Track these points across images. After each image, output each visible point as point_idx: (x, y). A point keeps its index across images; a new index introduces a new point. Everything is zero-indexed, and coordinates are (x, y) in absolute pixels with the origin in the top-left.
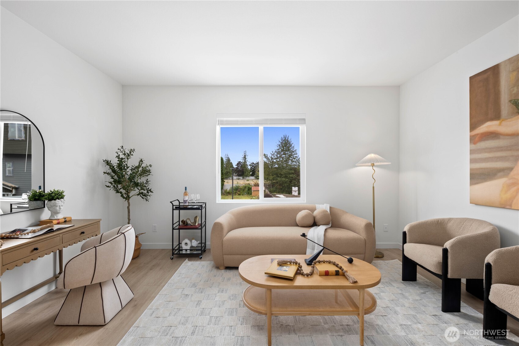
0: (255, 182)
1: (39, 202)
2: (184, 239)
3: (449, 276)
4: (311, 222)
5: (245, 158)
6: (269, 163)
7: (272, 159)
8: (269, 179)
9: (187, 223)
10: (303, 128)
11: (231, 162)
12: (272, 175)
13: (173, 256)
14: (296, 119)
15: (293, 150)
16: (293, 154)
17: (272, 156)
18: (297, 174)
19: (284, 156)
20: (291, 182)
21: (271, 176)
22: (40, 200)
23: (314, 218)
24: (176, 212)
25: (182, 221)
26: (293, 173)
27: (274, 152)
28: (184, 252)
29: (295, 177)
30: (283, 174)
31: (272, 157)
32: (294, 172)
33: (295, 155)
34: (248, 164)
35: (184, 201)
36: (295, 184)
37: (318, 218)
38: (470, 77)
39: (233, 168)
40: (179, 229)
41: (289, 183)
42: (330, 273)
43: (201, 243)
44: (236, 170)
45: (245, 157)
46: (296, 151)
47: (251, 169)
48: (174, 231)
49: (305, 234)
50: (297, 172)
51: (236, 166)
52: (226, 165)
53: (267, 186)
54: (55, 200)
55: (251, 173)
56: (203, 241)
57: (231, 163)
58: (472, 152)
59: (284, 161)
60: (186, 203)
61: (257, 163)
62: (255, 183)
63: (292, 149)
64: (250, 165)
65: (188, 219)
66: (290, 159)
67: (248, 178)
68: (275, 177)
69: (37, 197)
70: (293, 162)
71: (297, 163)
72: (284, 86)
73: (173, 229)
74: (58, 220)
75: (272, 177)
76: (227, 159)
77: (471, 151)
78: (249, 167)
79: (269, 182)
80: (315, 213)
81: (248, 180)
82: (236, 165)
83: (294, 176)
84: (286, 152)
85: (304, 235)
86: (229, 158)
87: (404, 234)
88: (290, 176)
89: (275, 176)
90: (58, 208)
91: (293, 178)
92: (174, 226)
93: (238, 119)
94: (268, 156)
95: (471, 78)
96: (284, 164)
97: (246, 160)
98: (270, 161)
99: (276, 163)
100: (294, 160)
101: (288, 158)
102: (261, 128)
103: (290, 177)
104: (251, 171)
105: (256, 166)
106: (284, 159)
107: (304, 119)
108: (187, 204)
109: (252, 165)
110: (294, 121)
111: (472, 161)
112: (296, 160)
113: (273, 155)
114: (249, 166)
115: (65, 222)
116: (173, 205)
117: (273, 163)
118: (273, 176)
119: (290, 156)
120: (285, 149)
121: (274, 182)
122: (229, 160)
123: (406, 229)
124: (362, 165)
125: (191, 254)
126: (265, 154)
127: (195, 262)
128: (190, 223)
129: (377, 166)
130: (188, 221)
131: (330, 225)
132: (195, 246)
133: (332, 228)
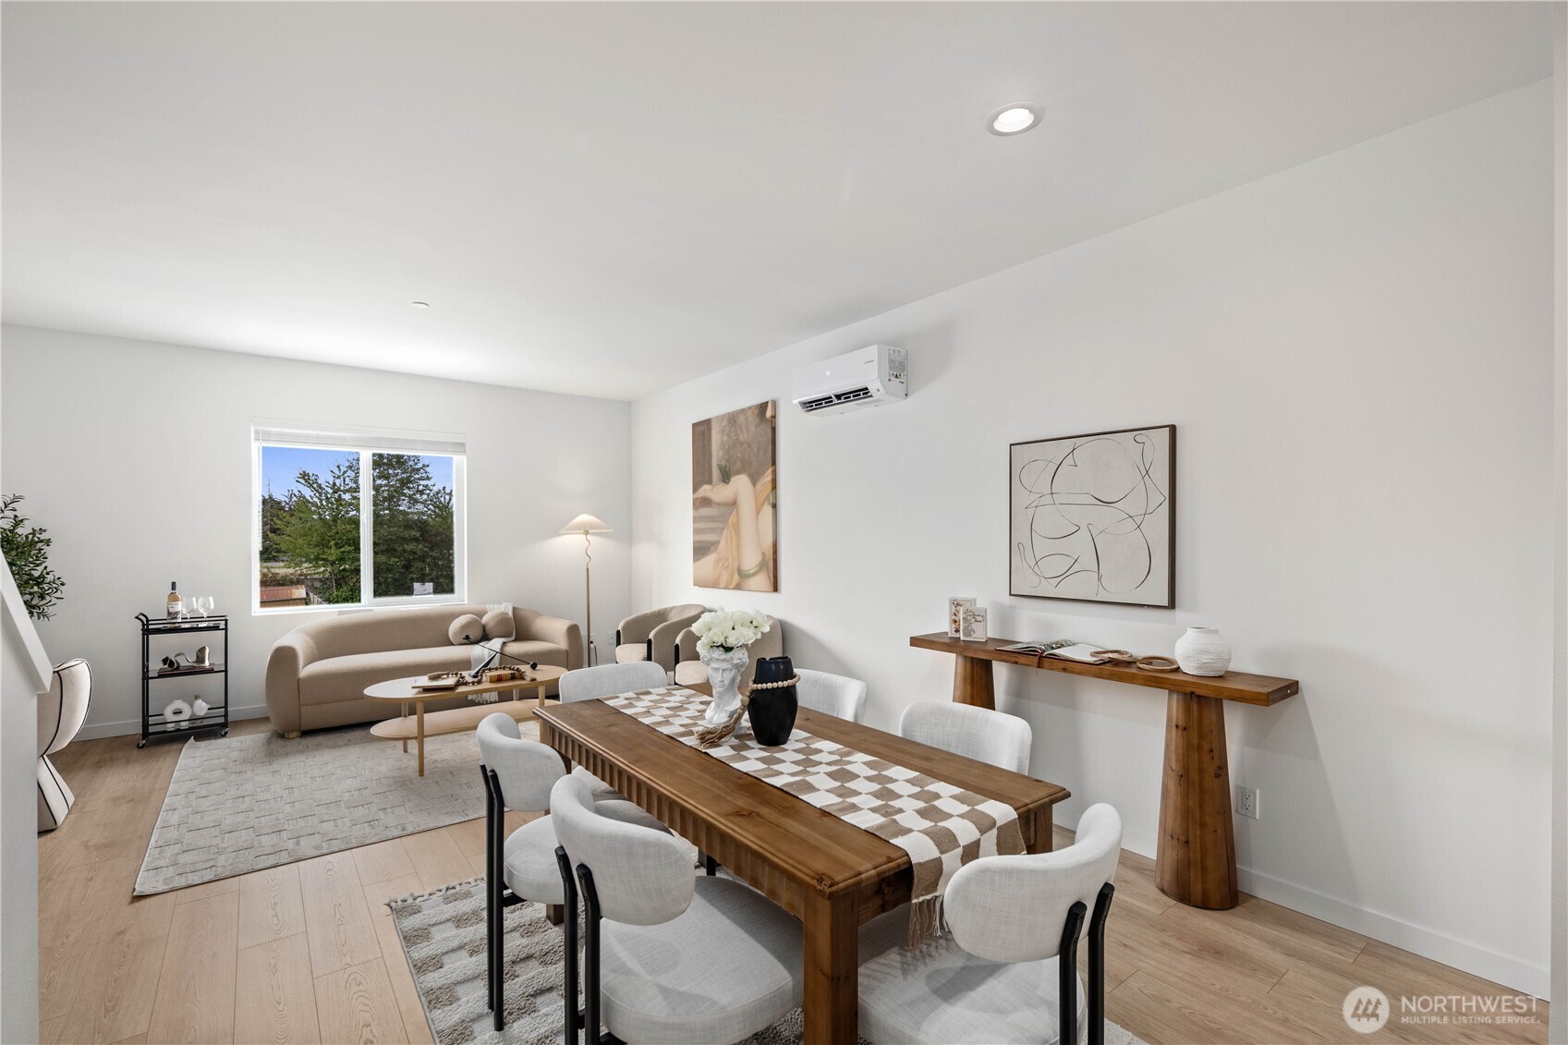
2: (170, 703)
6: (324, 503)
7: (335, 492)
8: (323, 559)
9: (178, 663)
10: (460, 461)
12: (336, 544)
13: (145, 738)
14: (445, 443)
15: (417, 467)
16: (417, 476)
17: (338, 482)
18: (430, 542)
19: (384, 482)
20: (407, 567)
21: (333, 547)
23: (484, 627)
25: (163, 661)
26: (416, 540)
27: (343, 469)
28: (174, 727)
29: (422, 550)
30: (381, 541)
31: (334, 484)
32: (418, 535)
33: (422, 482)
35: (169, 613)
36: (423, 575)
37: (490, 625)
38: (693, 425)
40: (158, 676)
41: (403, 571)
42: (504, 678)
46: (427, 469)
50: (430, 536)
53: (317, 584)
58: (696, 520)
59: (384, 498)
60: (176, 618)
63: (412, 463)
65: (180, 655)
66: (404, 495)
68: (349, 552)
70: (416, 501)
71: (430, 506)
73: (144, 678)
75: (338, 552)
77: (694, 518)
79: (322, 569)
80: (485, 620)
83: (420, 546)
84: (391, 471)
87: (618, 632)
88: (406, 547)
89: (347, 548)
91: (415, 553)
93: (311, 432)
94: (319, 481)
96: (384, 510)
98: (327, 498)
99: (351, 504)
100: (418, 496)
101: (396, 491)
102: (365, 455)
103: (404, 550)
106: (383, 491)
107: (463, 445)
108: (179, 620)
110: (442, 445)
111: (696, 531)
112: (425, 497)
113: (339, 477)
116: (144, 624)
117: (342, 505)
118: (343, 550)
119: (405, 483)
120: (385, 461)
121: (345, 570)
123: (620, 628)
124: (571, 531)
125: (190, 729)
126: (308, 475)
127: (213, 741)
128: (183, 663)
129: (593, 534)
130: (179, 659)
131: (513, 638)
132: (202, 714)
133: (514, 641)
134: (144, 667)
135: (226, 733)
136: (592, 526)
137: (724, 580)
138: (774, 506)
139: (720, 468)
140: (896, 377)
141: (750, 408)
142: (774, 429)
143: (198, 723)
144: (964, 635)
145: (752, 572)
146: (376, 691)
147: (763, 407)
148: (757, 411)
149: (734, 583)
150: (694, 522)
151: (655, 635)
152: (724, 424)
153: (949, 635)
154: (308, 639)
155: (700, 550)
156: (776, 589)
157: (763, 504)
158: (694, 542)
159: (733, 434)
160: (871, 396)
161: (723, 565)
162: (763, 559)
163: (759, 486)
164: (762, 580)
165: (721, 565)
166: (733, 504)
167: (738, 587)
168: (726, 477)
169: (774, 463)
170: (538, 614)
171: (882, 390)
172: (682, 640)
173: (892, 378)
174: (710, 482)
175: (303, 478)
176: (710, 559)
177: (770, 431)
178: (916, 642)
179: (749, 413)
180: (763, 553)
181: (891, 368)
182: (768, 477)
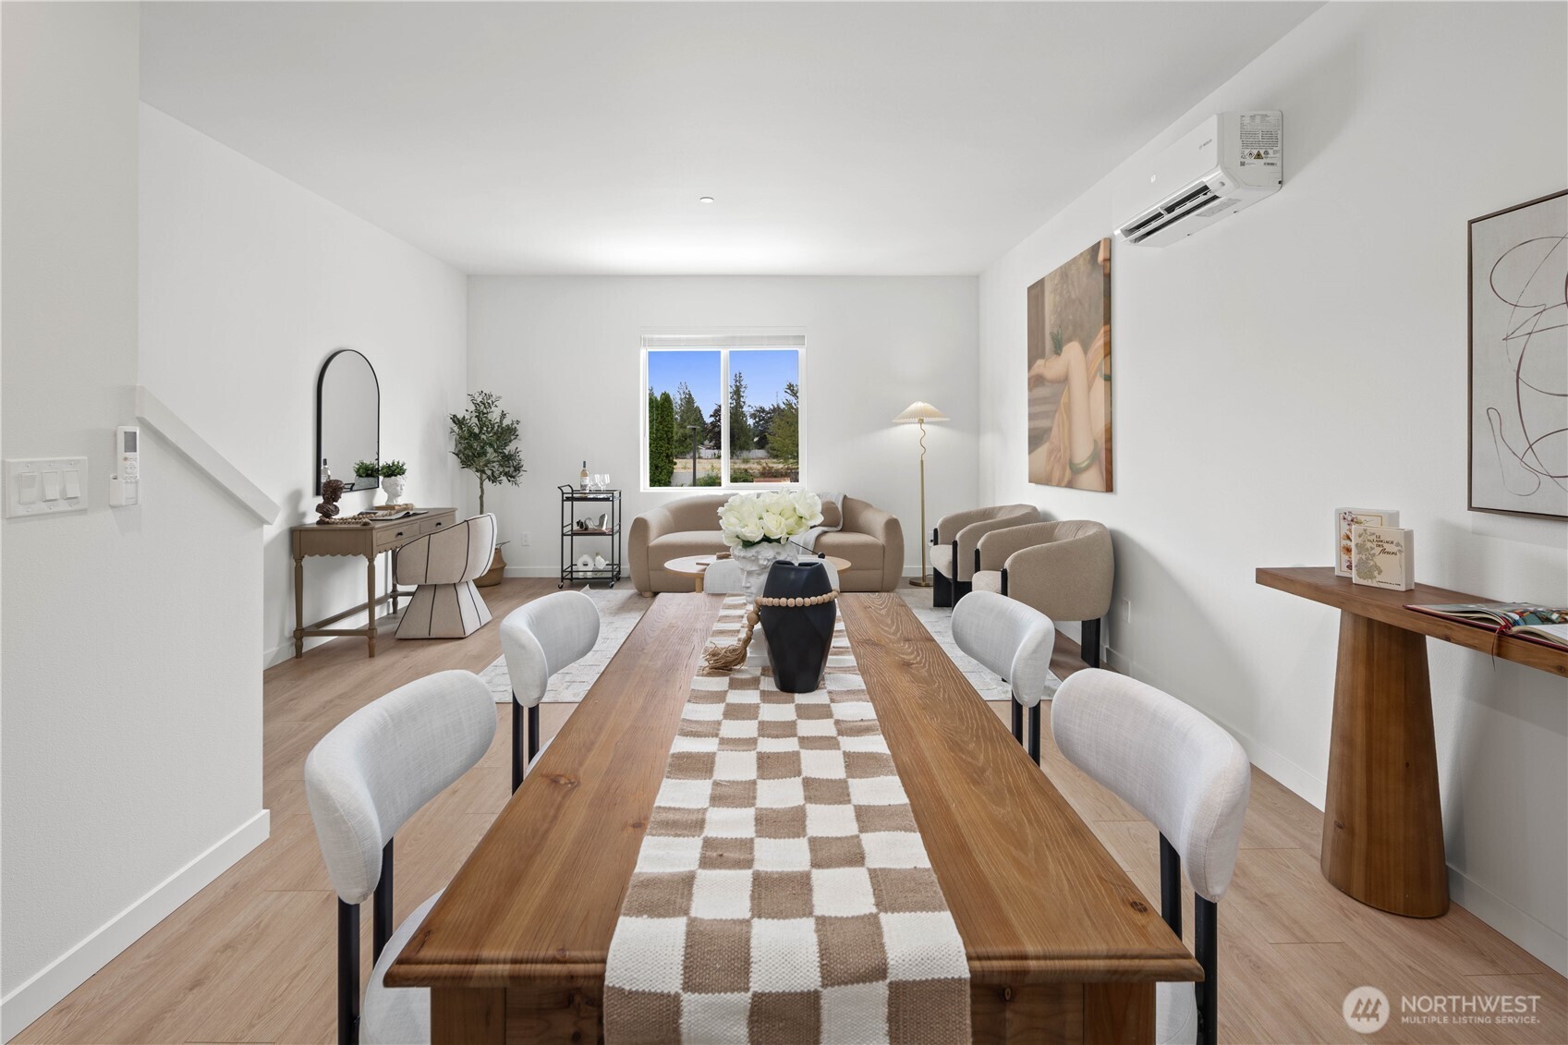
0: (765, 465)
1: (371, 479)
2: (580, 556)
3: (959, 580)
5: (739, 394)
9: (586, 525)
10: (802, 353)
11: (697, 407)
13: (562, 580)
14: (789, 336)
22: (373, 476)
24: (567, 504)
25: (578, 523)
28: (581, 575)
34: (748, 414)
35: (582, 486)
38: (1028, 288)
39: (704, 423)
40: (573, 534)
43: (613, 565)
44: (710, 431)
45: (737, 393)
47: (755, 426)
48: (564, 537)
51: (712, 419)
52: (681, 416)
54: (396, 476)
55: (756, 439)
56: (616, 562)
57: (698, 411)
58: (1032, 402)
60: (586, 490)
61: (774, 408)
62: (764, 468)
64: (753, 416)
65: (590, 519)
67: (745, 454)
69: (370, 472)
73: (563, 535)
76: (683, 397)
77: (1029, 401)
78: (751, 422)
81: (746, 461)
82: (711, 416)
86: (690, 395)
87: (936, 530)
90: (399, 488)
92: (566, 530)
95: (1030, 289)
97: (742, 399)
102: (725, 353)
104: (757, 433)
105: (770, 418)
107: (804, 336)
108: (587, 492)
109: (759, 417)
110: (787, 339)
111: (1032, 417)
114: (748, 418)
116: (563, 493)
122: (689, 400)
123: (937, 527)
124: (906, 420)
125: (593, 578)
126: (793, 386)
127: (601, 591)
128: (591, 525)
129: (928, 423)
130: (588, 522)
131: (839, 528)
132: (601, 568)
133: (840, 531)
134: (563, 527)
135: (612, 586)
136: (930, 415)
137: (1056, 475)
138: (1108, 378)
139: (1052, 338)
140: (1259, 156)
141: (1081, 254)
142: (1108, 277)
143: (599, 575)
144: (1359, 574)
145: (1084, 465)
146: (674, 565)
147: (1095, 249)
148: (1089, 257)
149: (1066, 480)
150: (1029, 406)
151: (961, 536)
152: (1056, 282)
153: (1336, 574)
154: (668, 514)
155: (1035, 439)
156: (1109, 488)
157: (1094, 377)
158: (1030, 430)
159: (1065, 292)
160: (1215, 198)
161: (1056, 457)
162: (1095, 449)
163: (1090, 354)
164: (1093, 476)
165: (1053, 457)
166: (1065, 380)
167: (1070, 485)
168: (1058, 349)
169: (1108, 319)
170: (868, 506)
171: (1226, 181)
172: (983, 545)
173: (1248, 160)
174: (1042, 356)
175: (789, 389)
176: (1043, 450)
177: (1101, 279)
178: (1266, 577)
179: (1081, 261)
180: (1095, 441)
181: (1245, 145)
182: (1099, 341)
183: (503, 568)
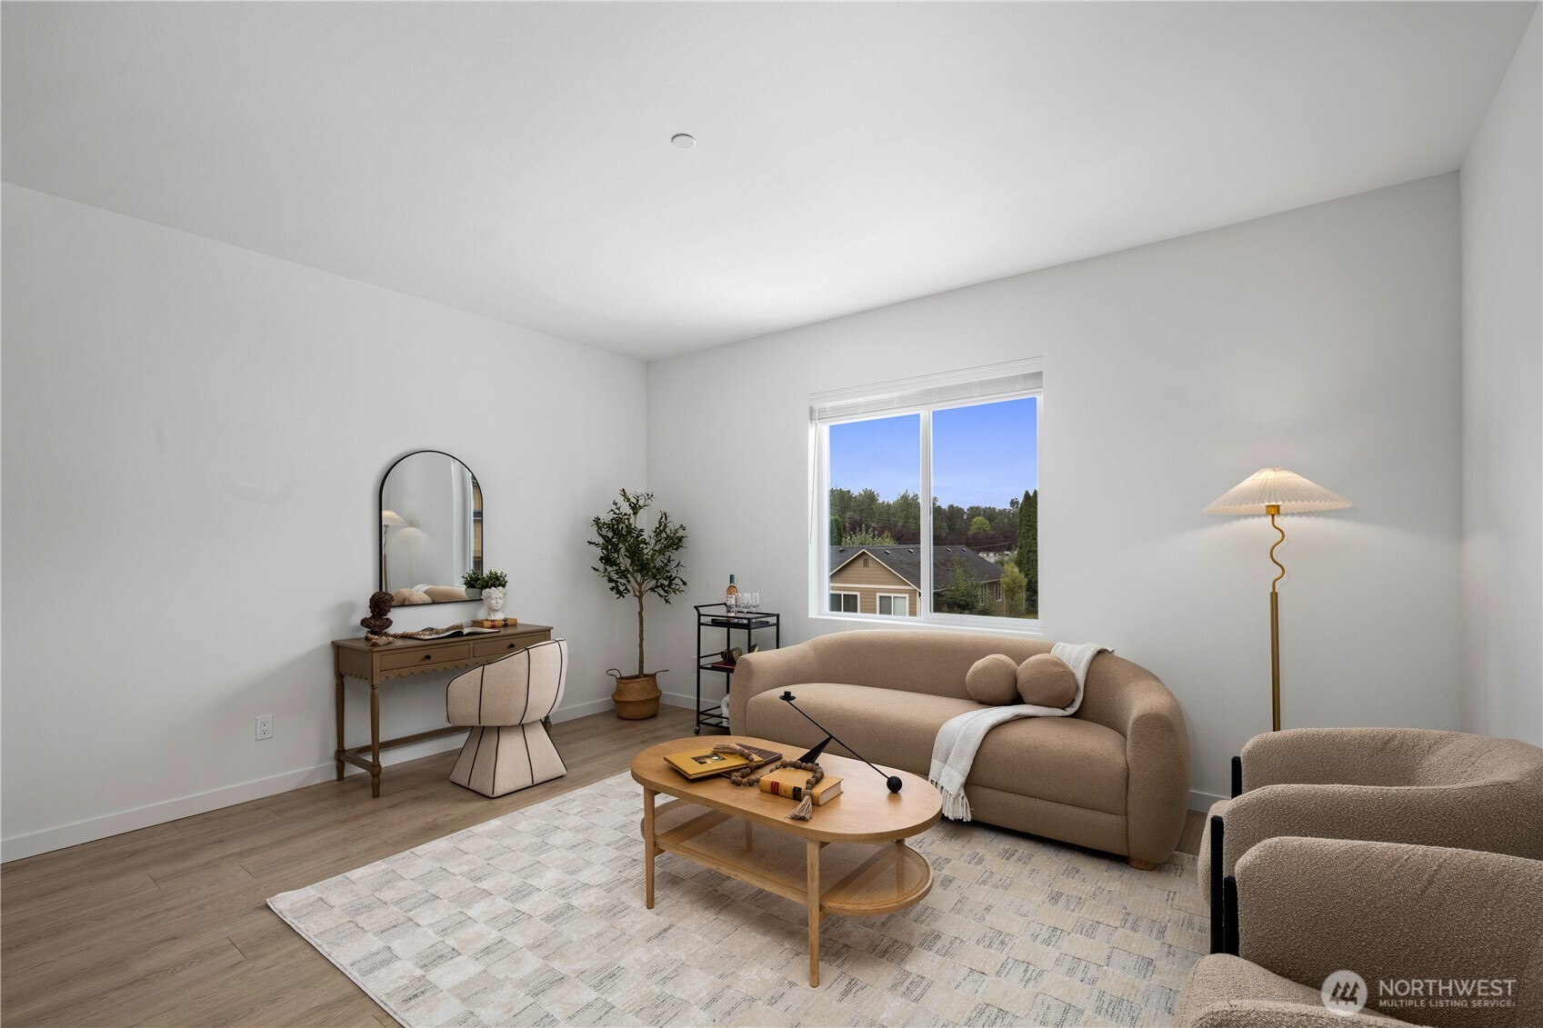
4: (1003, 689)
13: (698, 725)
24: (707, 631)
48: (702, 672)
49: (792, 695)
54: (490, 587)
72: (976, 285)
73: (700, 668)
74: (493, 621)
85: (787, 697)
90: (494, 602)
92: (703, 662)
93: (860, 399)
107: (1040, 373)
108: (733, 615)
110: (1022, 381)
115: (505, 625)
116: (699, 615)
131: (1070, 711)
134: (699, 657)
183: (658, 698)
